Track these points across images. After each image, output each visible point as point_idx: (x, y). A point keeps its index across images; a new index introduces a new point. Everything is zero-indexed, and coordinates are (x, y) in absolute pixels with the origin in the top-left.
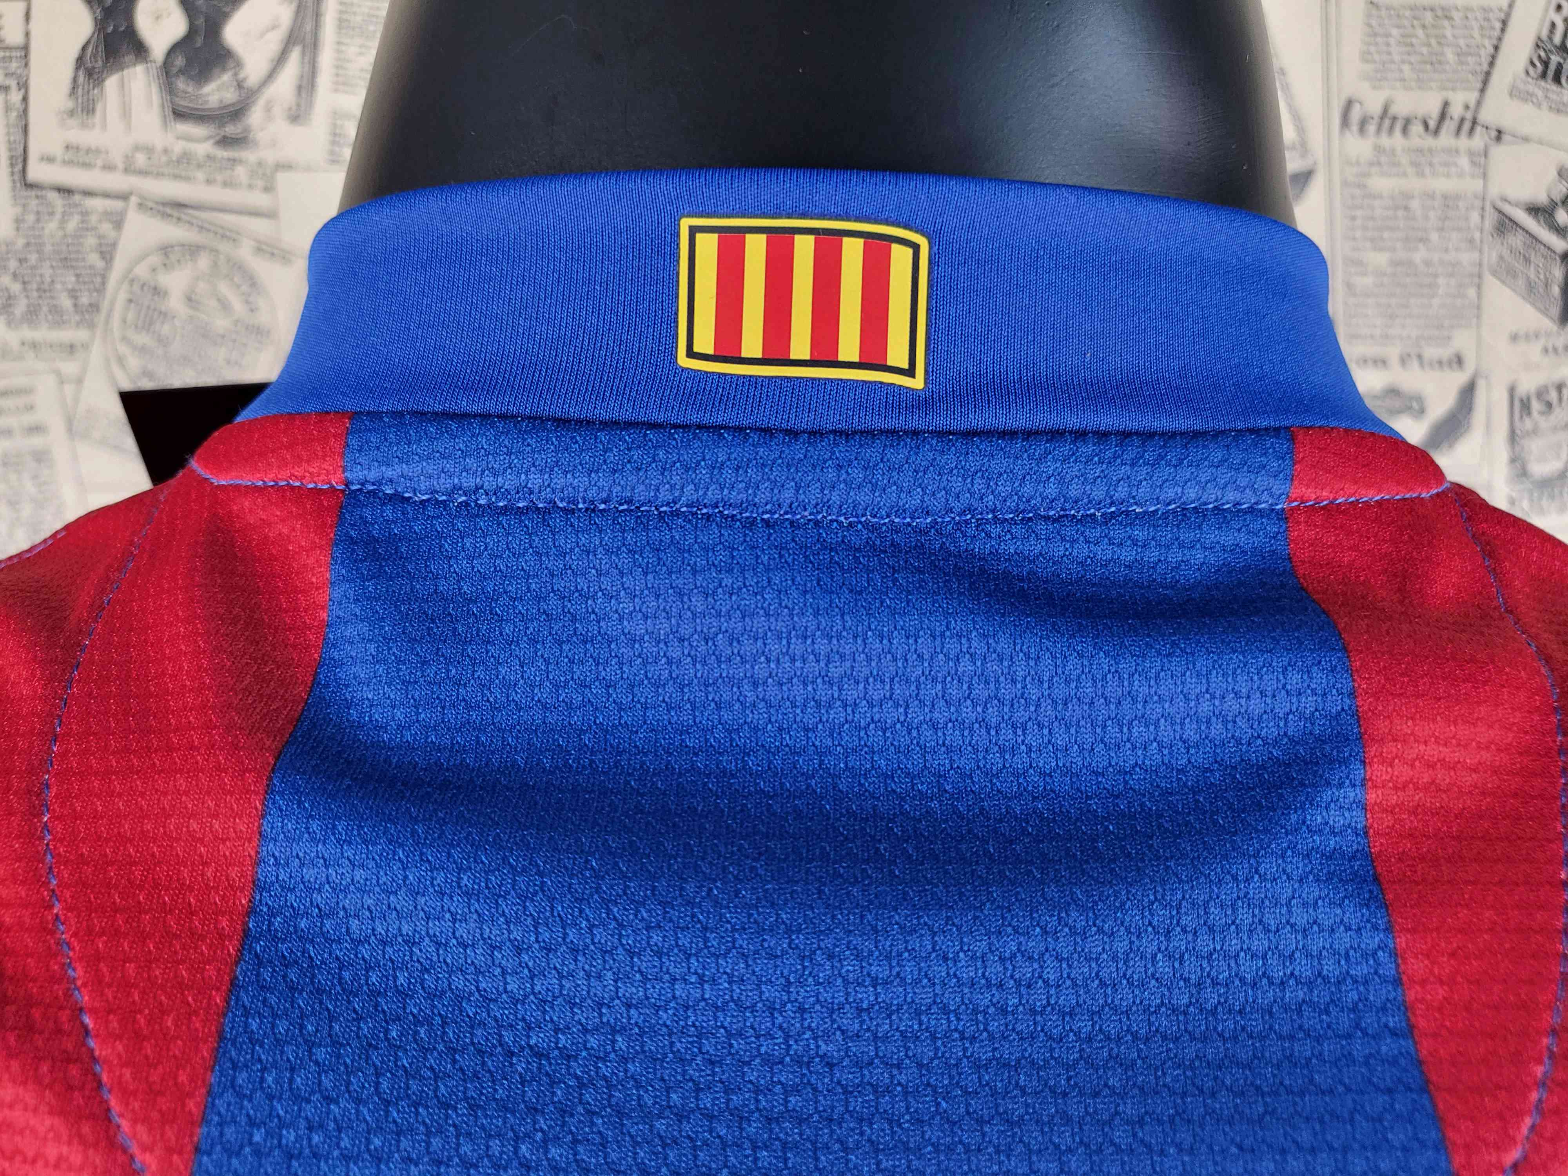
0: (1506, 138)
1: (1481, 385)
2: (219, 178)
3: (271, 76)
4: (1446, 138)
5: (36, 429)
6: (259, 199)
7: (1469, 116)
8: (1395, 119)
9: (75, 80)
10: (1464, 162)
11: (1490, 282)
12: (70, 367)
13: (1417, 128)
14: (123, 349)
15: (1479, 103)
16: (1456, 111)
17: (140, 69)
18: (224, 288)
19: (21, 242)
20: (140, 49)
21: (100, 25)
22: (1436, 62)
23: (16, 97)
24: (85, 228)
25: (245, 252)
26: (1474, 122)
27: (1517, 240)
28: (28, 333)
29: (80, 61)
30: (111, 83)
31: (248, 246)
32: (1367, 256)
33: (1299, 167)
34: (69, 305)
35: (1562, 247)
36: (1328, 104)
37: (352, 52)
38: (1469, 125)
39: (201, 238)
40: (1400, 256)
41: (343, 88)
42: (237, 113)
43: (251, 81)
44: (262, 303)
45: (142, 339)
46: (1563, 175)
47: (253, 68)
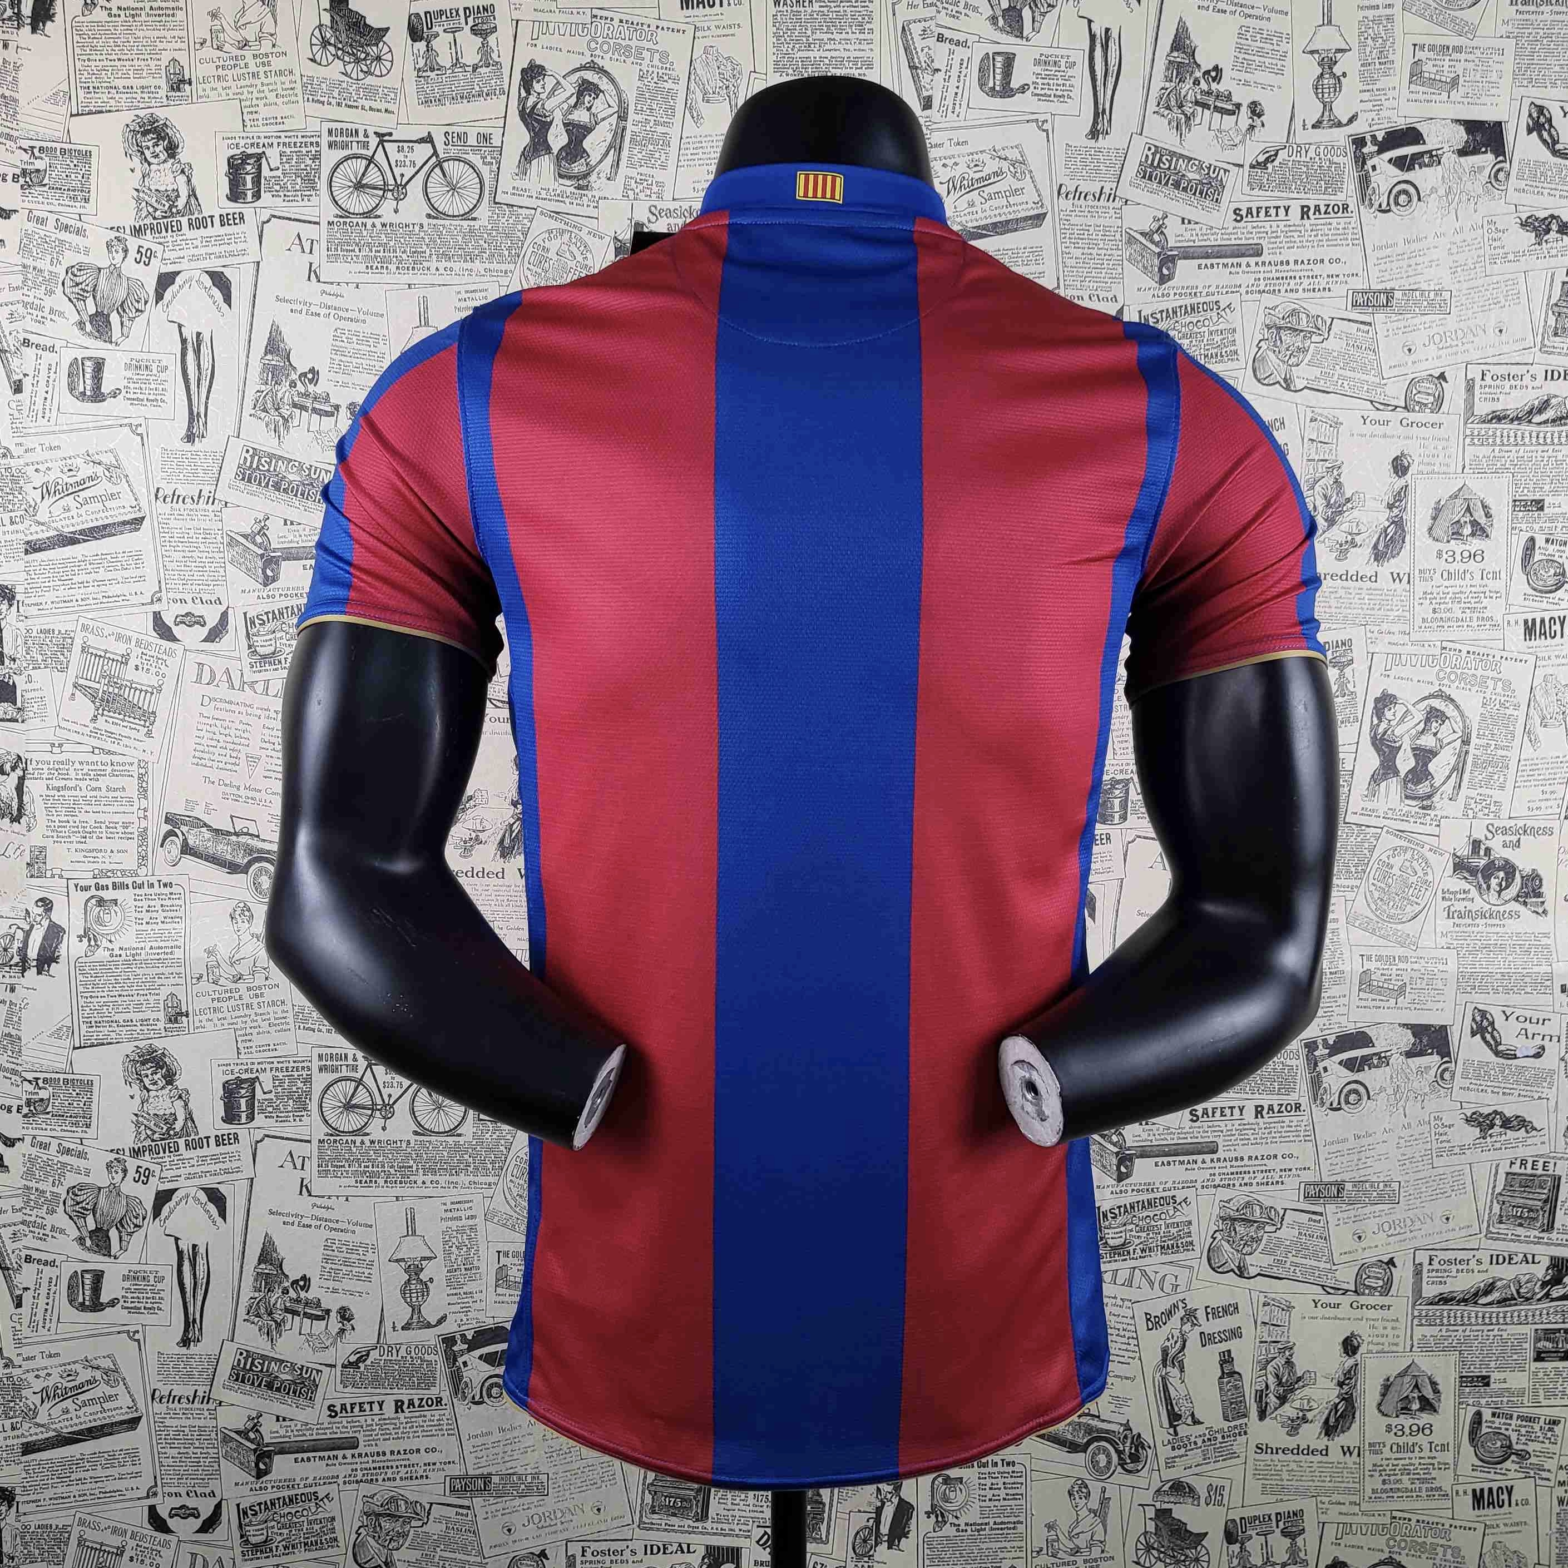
0: (1129, 202)
1: (1126, 310)
2: (575, 202)
3: (601, 161)
4: (1103, 202)
6: (591, 212)
7: (1113, 193)
8: (1080, 193)
9: (520, 160)
10: (1111, 212)
12: (504, 281)
13: (1090, 197)
14: (528, 273)
15: (1116, 188)
16: (1107, 191)
17: (547, 156)
18: (573, 248)
19: (490, 227)
20: (548, 149)
21: (532, 139)
22: (1097, 171)
23: (495, 167)
24: (518, 222)
25: (583, 234)
26: (1115, 196)
27: (1137, 247)
28: (487, 265)
29: (523, 153)
30: (535, 162)
31: (586, 230)
32: (1072, 250)
33: (1040, 211)
34: (506, 253)
35: (1157, 250)
36: (1051, 186)
37: (635, 152)
38: (1112, 197)
39: (565, 227)
40: (1086, 251)
41: (631, 166)
42: (586, 175)
43: (593, 163)
44: (588, 255)
45: (535, 269)
46: (1156, 219)
47: (594, 158)
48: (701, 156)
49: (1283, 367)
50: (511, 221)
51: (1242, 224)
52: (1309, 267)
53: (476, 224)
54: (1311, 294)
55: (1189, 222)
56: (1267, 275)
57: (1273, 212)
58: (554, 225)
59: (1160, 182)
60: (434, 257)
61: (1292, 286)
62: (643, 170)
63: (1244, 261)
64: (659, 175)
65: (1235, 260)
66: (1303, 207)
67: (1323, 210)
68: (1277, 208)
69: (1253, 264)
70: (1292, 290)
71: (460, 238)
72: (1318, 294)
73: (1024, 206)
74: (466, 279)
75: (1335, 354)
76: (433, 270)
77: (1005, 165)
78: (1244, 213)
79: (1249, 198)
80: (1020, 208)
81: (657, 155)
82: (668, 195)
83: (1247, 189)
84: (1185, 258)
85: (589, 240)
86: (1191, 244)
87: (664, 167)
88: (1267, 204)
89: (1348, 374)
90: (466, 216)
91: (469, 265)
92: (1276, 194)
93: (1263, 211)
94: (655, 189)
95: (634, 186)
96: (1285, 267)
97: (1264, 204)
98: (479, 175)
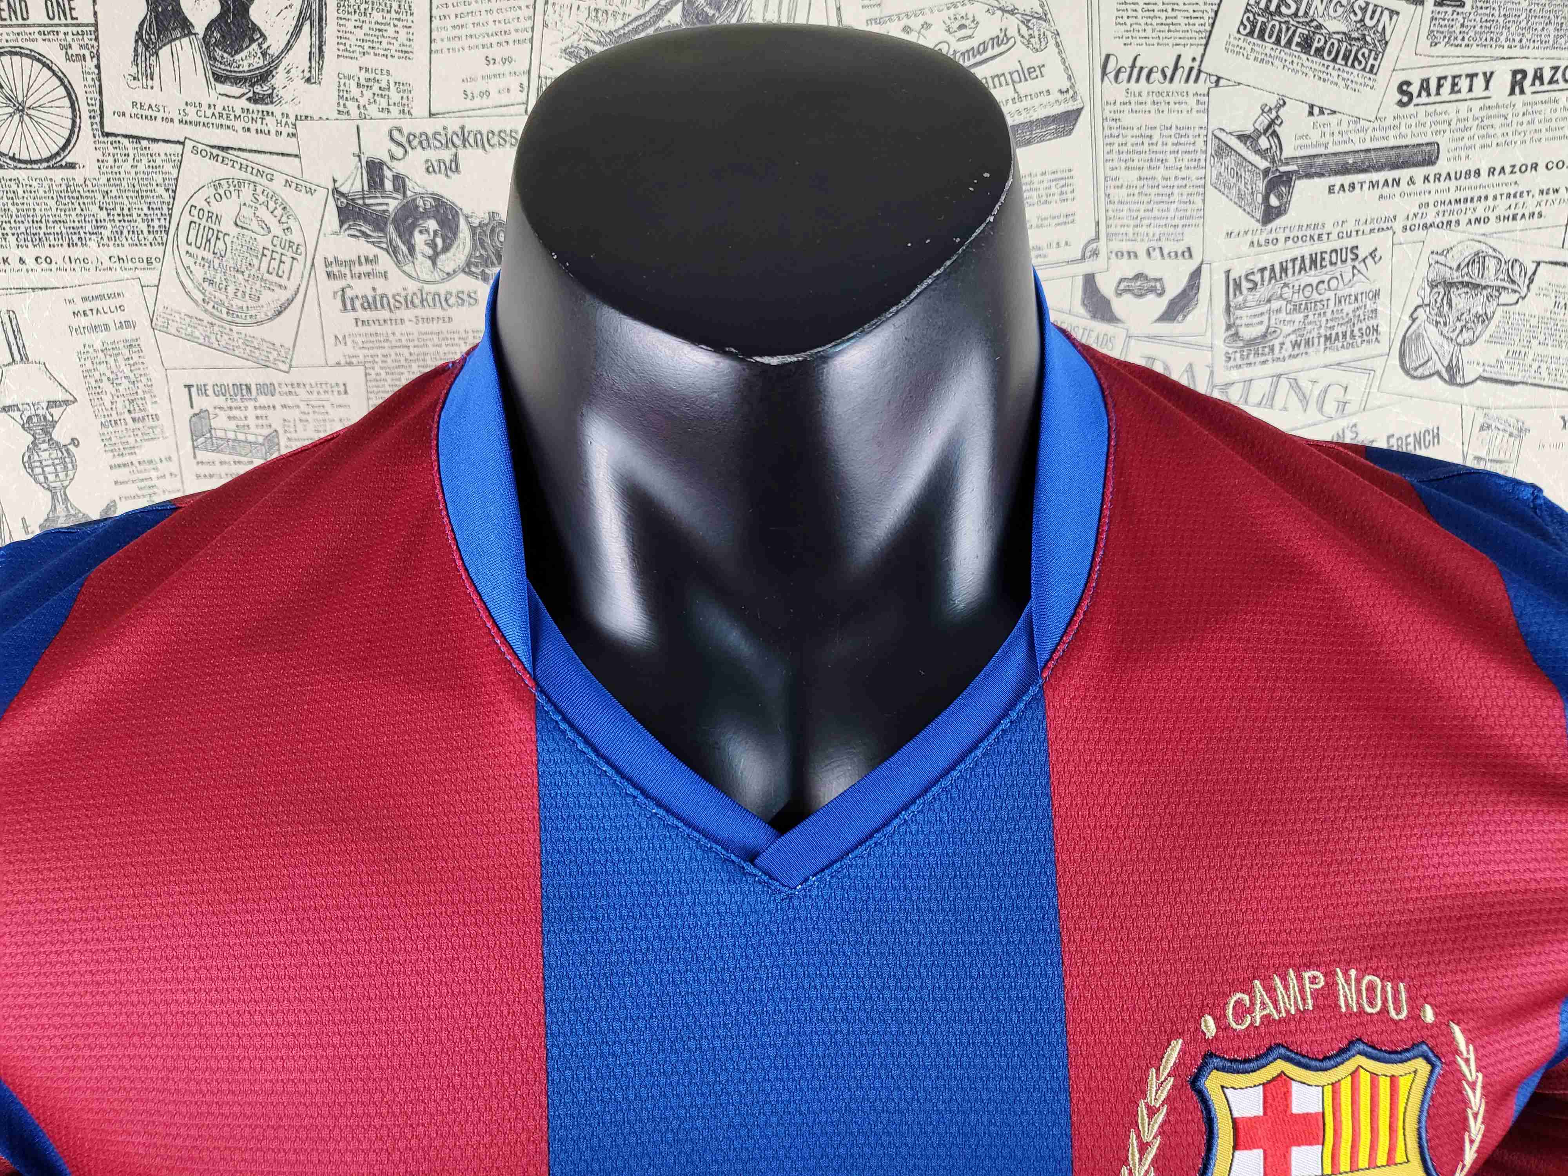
0: (1222, 82)
1: (1205, 269)
2: (253, 127)
3: (288, 47)
4: (1178, 84)
5: (127, 324)
6: (285, 144)
7: (1196, 65)
8: (1141, 69)
9: (136, 50)
10: (1192, 101)
11: (1211, 191)
12: (150, 277)
13: (1157, 76)
15: (1203, 55)
16: (1185, 62)
17: (185, 41)
19: (103, 180)
20: (186, 27)
21: (151, 8)
22: (1170, 25)
23: (91, 64)
24: (153, 168)
25: (278, 186)
26: (1200, 71)
27: (1230, 161)
28: (114, 250)
29: (139, 34)
30: (164, 52)
31: (279, 179)
32: (1122, 174)
33: (1071, 106)
34: (143, 226)
35: (1263, 164)
36: (1091, 59)
37: (350, 25)
38: (1195, 74)
39: (243, 175)
40: (1146, 173)
41: (345, 54)
42: (265, 76)
43: (274, 51)
44: (292, 223)
45: (201, 253)
46: (1265, 110)
47: (276, 42)
48: (471, 30)
49: (1448, 347)
50: (141, 167)
51: (1411, 109)
52: (1513, 177)
53: (76, 175)
54: (1510, 224)
55: (1322, 112)
56: (1440, 197)
57: (1464, 84)
58: (222, 171)
59: (1278, 41)
60: (12, 239)
61: (1480, 213)
62: (370, 61)
63: (1404, 174)
64: (399, 70)
65: (1390, 175)
66: (1515, 73)
67: (1547, 76)
68: (1472, 76)
69: (1419, 180)
70: (1478, 220)
71: (52, 203)
72: (1520, 224)
73: (1044, 99)
74: (79, 277)
75: (1534, 322)
76: (14, 262)
77: (1012, 24)
78: (1414, 89)
79: (1424, 61)
80: (1036, 102)
81: (391, 31)
82: (419, 108)
83: (1425, 43)
84: (1308, 176)
85: (288, 195)
86: (1321, 150)
87: (406, 54)
88: (1456, 70)
89: (1551, 351)
90: (53, 161)
91: (78, 252)
92: (1475, 51)
93: (1447, 85)
94: (395, 96)
95: (355, 92)
96: (1473, 181)
97: (1450, 71)
98: (63, 81)
